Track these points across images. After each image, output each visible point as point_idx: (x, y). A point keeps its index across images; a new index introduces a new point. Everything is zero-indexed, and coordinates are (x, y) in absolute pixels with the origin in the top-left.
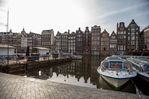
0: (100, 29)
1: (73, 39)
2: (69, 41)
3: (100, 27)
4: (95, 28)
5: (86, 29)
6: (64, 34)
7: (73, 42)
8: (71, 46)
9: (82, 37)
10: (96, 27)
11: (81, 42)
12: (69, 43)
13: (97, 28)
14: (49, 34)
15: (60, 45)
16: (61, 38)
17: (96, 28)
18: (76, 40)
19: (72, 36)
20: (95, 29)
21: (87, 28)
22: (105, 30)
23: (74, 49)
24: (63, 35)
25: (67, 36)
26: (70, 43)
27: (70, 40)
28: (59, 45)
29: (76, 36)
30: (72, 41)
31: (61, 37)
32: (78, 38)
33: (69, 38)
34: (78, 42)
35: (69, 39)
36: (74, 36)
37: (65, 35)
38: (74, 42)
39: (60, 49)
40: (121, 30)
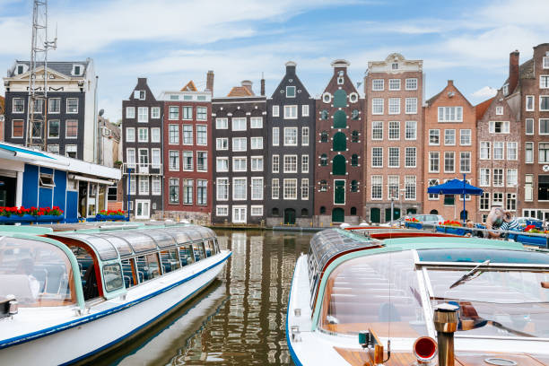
0: (419, 76)
1: (250, 133)
2: (220, 144)
3: (419, 63)
4: (388, 69)
5: (337, 70)
6: (181, 99)
7: (250, 153)
8: (231, 174)
9: (312, 121)
10: (395, 66)
11: (298, 150)
12: (222, 153)
13: (403, 69)
14: (68, 88)
15: (152, 171)
16: (161, 123)
17: (395, 72)
18: (267, 141)
19: (239, 113)
20: (392, 76)
21: (340, 68)
22: (450, 83)
23: (258, 194)
24: (181, 105)
25: (205, 110)
26: (230, 154)
27: (230, 134)
28: (144, 171)
29: (270, 112)
30: (239, 145)
32: (282, 123)
33: (221, 124)
34: (282, 150)
35: (221, 133)
36: (256, 113)
37: (195, 105)
38: (257, 152)
39: (157, 192)
40: (542, 87)
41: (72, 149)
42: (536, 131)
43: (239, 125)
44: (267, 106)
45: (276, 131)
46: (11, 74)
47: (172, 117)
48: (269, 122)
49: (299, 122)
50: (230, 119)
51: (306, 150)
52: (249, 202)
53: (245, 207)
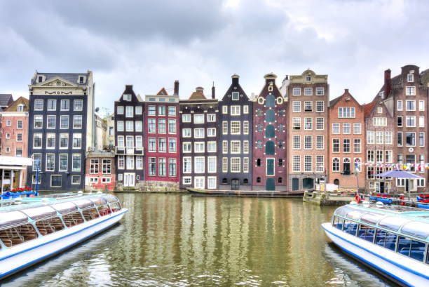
0: (326, 86)
1: (206, 125)
3: (325, 77)
4: (304, 81)
5: (268, 81)
6: (157, 100)
7: (206, 139)
8: (193, 155)
9: (249, 117)
10: (309, 79)
11: (241, 138)
12: (187, 140)
13: (314, 81)
14: (75, 93)
15: (136, 152)
16: (144, 118)
17: (308, 83)
18: (219, 131)
19: (199, 111)
20: (306, 86)
21: (270, 79)
22: (347, 91)
23: (213, 169)
24: (157, 105)
25: (174, 109)
26: (192, 140)
27: (192, 126)
28: (130, 152)
29: (220, 110)
30: (199, 134)
31: (145, 110)
32: (229, 117)
33: (186, 119)
34: (229, 137)
35: (186, 125)
36: (211, 111)
37: (167, 105)
38: (212, 139)
39: (139, 168)
40: (407, 94)
41: (78, 136)
42: (404, 124)
43: (199, 119)
44: (219, 106)
45: (225, 124)
46: (34, 82)
47: (152, 113)
48: (220, 117)
49: (242, 117)
50: (192, 115)
51: (247, 137)
52: (206, 174)
53: (204, 177)
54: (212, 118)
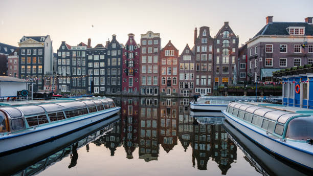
0: (159, 39)
1: (100, 61)
2: (90, 65)
3: (158, 34)
4: (148, 37)
5: (130, 37)
6: (76, 49)
7: (100, 68)
8: (93, 76)
9: (121, 56)
10: (150, 36)
11: (117, 67)
12: (90, 68)
13: (153, 36)
14: (39, 46)
15: (67, 75)
16: (70, 58)
17: (150, 38)
18: (106, 64)
19: (96, 54)
20: (149, 39)
21: (131, 36)
22: (170, 41)
23: (103, 83)
24: (76, 51)
25: (85, 53)
26: (93, 68)
27: (93, 61)
28: (64, 75)
29: (107, 53)
30: (96, 65)
31: (71, 54)
32: (111, 57)
33: (90, 58)
34: (111, 67)
35: (90, 61)
36: (102, 54)
37: (81, 51)
38: (102, 68)
39: (69, 83)
40: (203, 42)
41: (40, 67)
42: (201, 59)
43: (96, 58)
44: (106, 51)
45: (109, 60)
46: (21, 41)
47: (74, 55)
48: (106, 57)
49: (117, 57)
50: (93, 56)
51: (119, 67)
52: (100, 86)
53: (98, 87)
54: (103, 57)
